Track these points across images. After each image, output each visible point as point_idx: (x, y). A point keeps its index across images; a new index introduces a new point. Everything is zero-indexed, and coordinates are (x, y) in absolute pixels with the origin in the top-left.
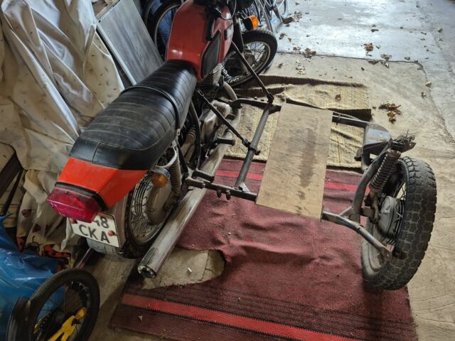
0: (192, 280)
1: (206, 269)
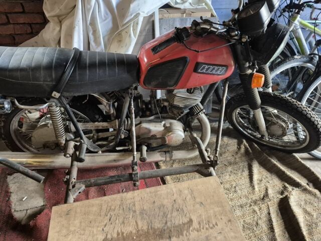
0: (15, 204)
1: (27, 210)
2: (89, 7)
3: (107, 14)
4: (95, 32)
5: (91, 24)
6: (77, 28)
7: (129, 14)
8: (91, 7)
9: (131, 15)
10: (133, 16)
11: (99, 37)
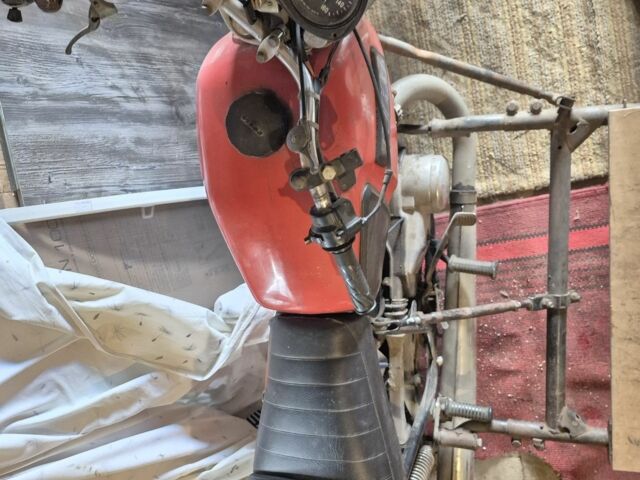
2: (29, 449)
3: (43, 386)
4: (99, 411)
5: (75, 430)
6: (99, 467)
7: (46, 319)
8: (29, 442)
9: (49, 312)
10: (50, 307)
11: (116, 397)
